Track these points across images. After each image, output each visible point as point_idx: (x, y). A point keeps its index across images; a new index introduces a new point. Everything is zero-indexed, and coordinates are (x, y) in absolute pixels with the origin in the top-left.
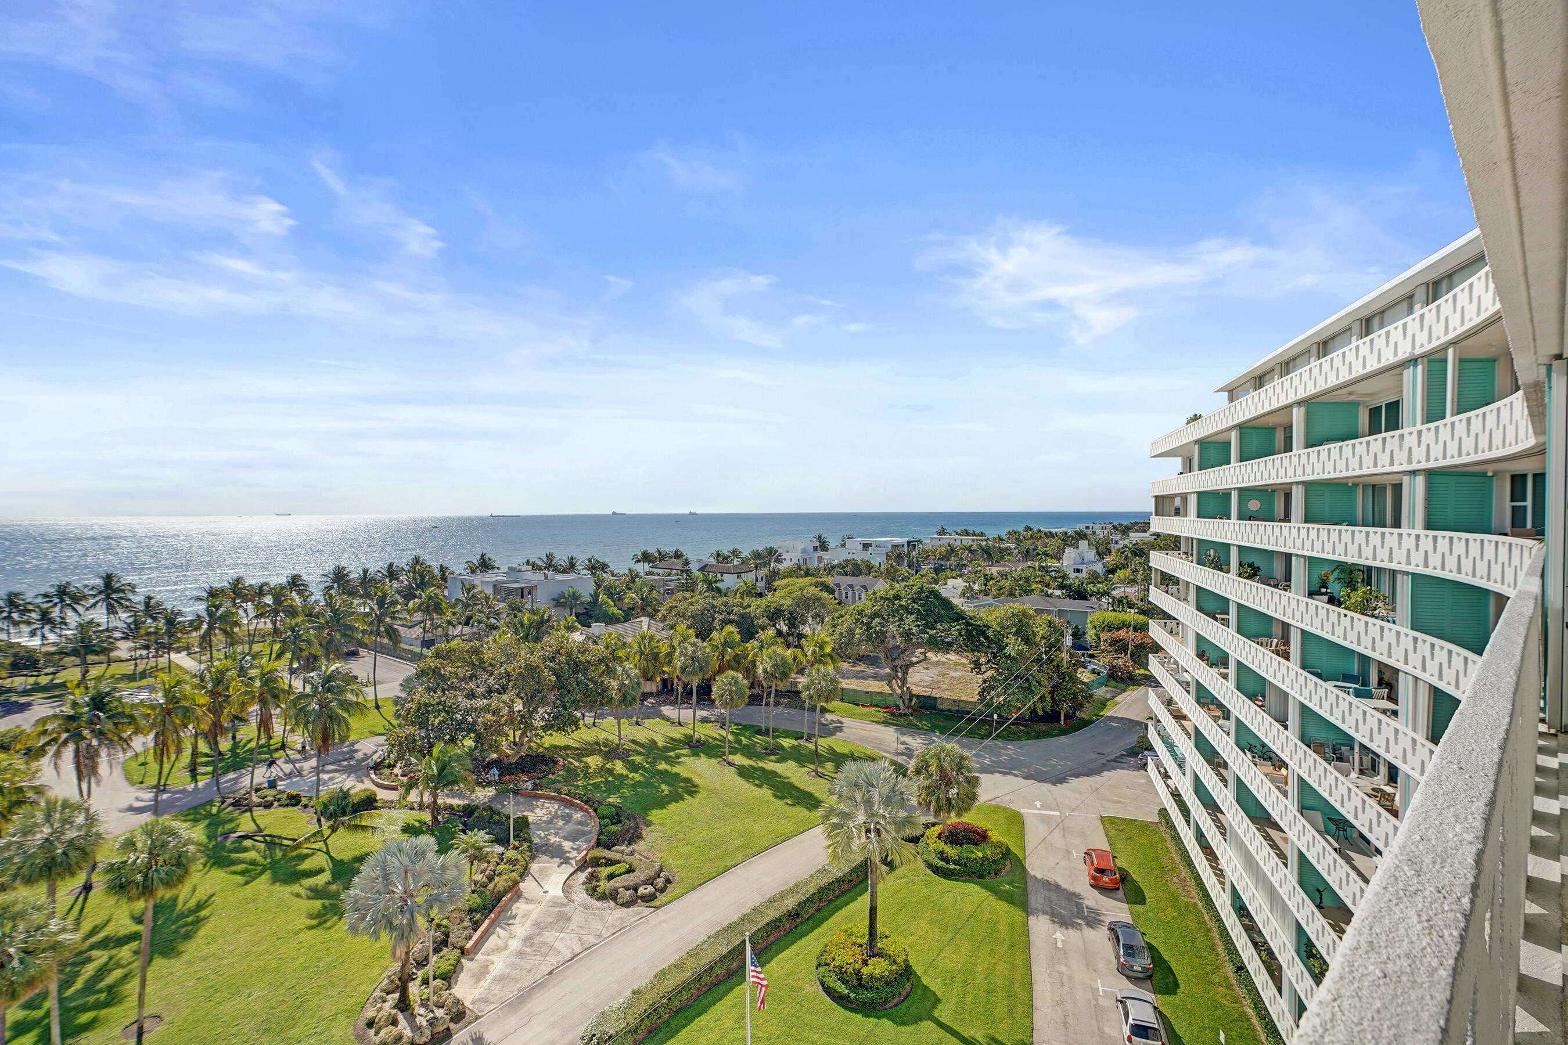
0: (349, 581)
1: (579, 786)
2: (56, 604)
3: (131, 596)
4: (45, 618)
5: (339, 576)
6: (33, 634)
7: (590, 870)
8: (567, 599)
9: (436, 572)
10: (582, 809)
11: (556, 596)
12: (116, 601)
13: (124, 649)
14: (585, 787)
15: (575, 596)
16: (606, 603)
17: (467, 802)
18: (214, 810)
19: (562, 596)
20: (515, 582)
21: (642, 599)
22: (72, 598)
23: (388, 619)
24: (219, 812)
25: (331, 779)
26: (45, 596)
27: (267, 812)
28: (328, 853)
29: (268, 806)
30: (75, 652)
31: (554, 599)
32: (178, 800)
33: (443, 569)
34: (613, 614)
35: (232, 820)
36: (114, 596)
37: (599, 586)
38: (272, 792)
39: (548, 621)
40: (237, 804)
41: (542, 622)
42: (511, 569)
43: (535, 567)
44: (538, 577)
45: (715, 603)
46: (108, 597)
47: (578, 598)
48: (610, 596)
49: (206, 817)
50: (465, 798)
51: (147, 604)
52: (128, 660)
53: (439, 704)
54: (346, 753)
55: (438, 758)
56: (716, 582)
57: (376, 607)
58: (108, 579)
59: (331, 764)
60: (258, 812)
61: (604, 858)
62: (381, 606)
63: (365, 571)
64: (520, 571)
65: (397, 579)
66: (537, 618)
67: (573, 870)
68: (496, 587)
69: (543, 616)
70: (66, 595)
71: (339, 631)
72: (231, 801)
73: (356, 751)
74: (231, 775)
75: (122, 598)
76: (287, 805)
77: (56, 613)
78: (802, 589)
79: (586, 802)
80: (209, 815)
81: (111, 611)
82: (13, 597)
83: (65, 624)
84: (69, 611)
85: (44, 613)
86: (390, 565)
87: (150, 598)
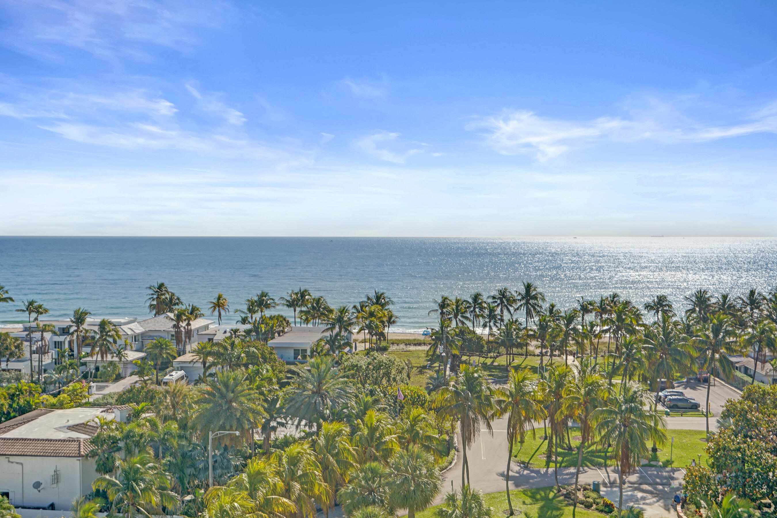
0: (709, 305)
2: (498, 305)
3: (540, 303)
4: (492, 316)
5: (702, 300)
6: (485, 326)
12: (532, 306)
13: (533, 346)
18: (551, 495)
22: (508, 300)
23: (723, 350)
24: (555, 497)
25: (643, 498)
26: (494, 298)
27: (585, 511)
29: (588, 506)
30: (503, 344)
32: (533, 478)
35: (558, 509)
36: (531, 301)
38: (594, 495)
40: (567, 496)
46: (527, 303)
49: (542, 499)
51: (551, 311)
52: (538, 356)
53: (738, 450)
54: (665, 478)
55: (728, 511)
57: (711, 335)
58: (528, 287)
59: (649, 484)
60: (580, 509)
62: (716, 335)
63: (725, 297)
65: (758, 308)
70: (504, 298)
71: (671, 355)
72: (564, 492)
73: (673, 479)
74: (572, 470)
75: (536, 304)
76: (601, 511)
77: (498, 311)
80: (546, 498)
81: (529, 314)
82: (476, 297)
83: (502, 320)
84: (505, 312)
85: (492, 310)
86: (752, 293)
87: (553, 306)
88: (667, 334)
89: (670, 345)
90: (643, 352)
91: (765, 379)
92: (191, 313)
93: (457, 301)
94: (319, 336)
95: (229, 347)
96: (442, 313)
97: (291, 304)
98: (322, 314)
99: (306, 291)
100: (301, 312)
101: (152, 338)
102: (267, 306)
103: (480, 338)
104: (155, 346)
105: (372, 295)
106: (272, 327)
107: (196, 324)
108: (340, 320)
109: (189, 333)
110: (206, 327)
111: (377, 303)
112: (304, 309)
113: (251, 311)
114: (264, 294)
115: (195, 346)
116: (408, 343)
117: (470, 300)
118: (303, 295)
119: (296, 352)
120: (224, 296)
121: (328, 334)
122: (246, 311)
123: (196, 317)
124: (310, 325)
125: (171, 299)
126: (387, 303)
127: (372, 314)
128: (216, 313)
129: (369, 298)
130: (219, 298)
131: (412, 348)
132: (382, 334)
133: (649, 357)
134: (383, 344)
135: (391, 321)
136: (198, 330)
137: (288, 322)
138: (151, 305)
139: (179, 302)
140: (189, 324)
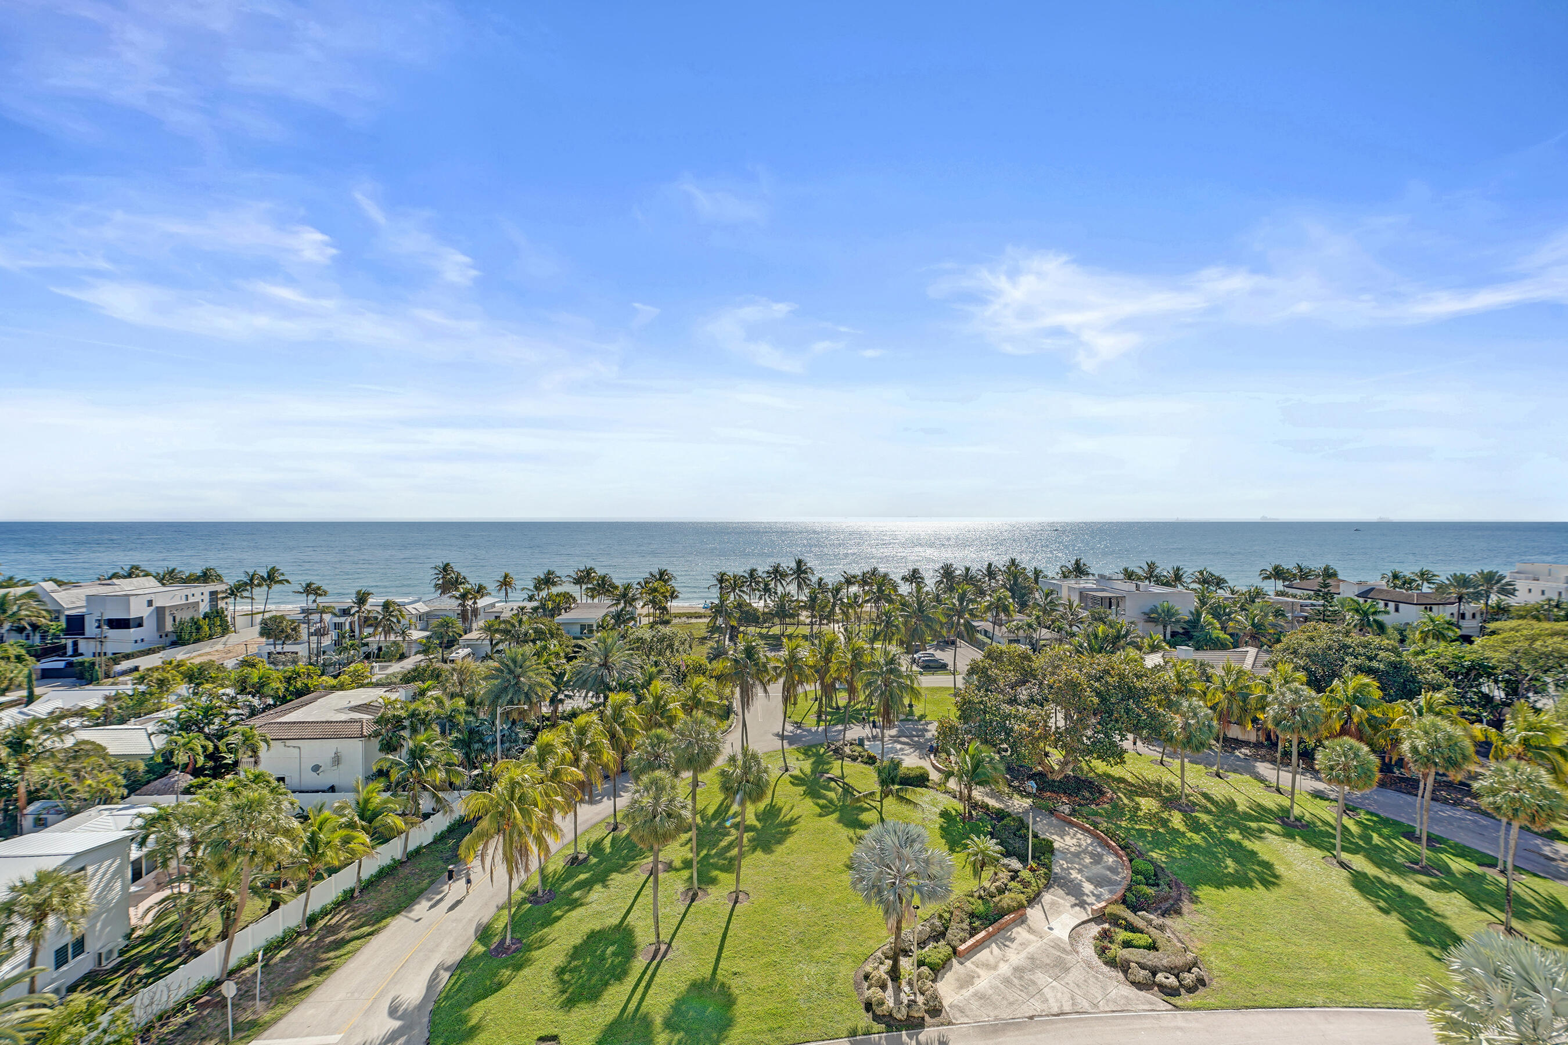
0: (955, 577)
1: (1121, 827)
2: (772, 579)
3: (810, 576)
4: (767, 589)
5: (947, 572)
6: (760, 598)
7: (1106, 926)
8: (1160, 615)
9: (1031, 575)
10: (1117, 854)
11: (1147, 610)
12: (803, 580)
13: (804, 616)
14: (1128, 830)
15: (1169, 613)
16: (1210, 624)
17: (1002, 806)
18: (822, 751)
19: (1154, 610)
20: (1103, 590)
21: (1253, 625)
22: (781, 575)
23: (967, 616)
24: (825, 753)
25: (902, 750)
26: (768, 572)
27: (851, 764)
28: (880, 813)
29: (854, 759)
30: (777, 614)
31: (1145, 613)
32: (805, 736)
33: (1037, 573)
34: (1217, 638)
35: (829, 763)
36: (801, 576)
37: (1203, 603)
38: (859, 749)
39: (1125, 636)
40: (836, 751)
41: (1118, 637)
42: (1102, 576)
43: (1129, 575)
44: (1130, 586)
45: (1348, 641)
46: (798, 577)
47: (1173, 615)
48: (1216, 616)
49: (814, 755)
50: (1002, 801)
51: (819, 584)
52: (808, 625)
53: (981, 702)
54: (920, 730)
55: (973, 756)
56: (1374, 613)
57: (957, 603)
58: (799, 563)
59: (906, 737)
60: (847, 762)
61: (1125, 919)
62: (961, 604)
63: (967, 569)
64: (1110, 579)
65: (994, 578)
66: (1112, 632)
67: (1086, 918)
68: (1083, 595)
69: (1119, 631)
70: (777, 573)
71: (923, 621)
72: (833, 747)
73: (927, 731)
74: (840, 727)
75: (806, 578)
76: (866, 763)
77: (772, 585)
78: (1533, 639)
79: (1123, 848)
80: (817, 754)
81: (799, 586)
82: (752, 572)
83: (776, 593)
84: (779, 584)
85: (766, 585)
86: (990, 565)
87: (821, 579)
88: (920, 603)
89: (922, 612)
90: (900, 619)
91: (1001, 640)
92: (478, 592)
93: (735, 577)
94: (605, 611)
95: (517, 624)
96: (721, 588)
97: (578, 581)
98: (608, 590)
99: (591, 569)
100: (587, 588)
101: (438, 616)
102: (554, 584)
103: (756, 610)
104: (442, 625)
105: (655, 572)
106: (559, 604)
107: (482, 603)
108: (624, 595)
109: (475, 612)
110: (493, 605)
111: (660, 579)
112: (590, 586)
113: (537, 588)
114: (549, 573)
115: (481, 624)
116: (690, 616)
117: (746, 575)
118: (588, 574)
119: (583, 627)
120: (511, 575)
121: (613, 609)
122: (531, 588)
123: (482, 596)
124: (596, 600)
125: (457, 579)
126: (669, 579)
127: (655, 590)
128: (503, 592)
129: (651, 574)
130: (506, 576)
131: (693, 621)
132: (665, 608)
133: (905, 624)
134: (667, 617)
135: (673, 596)
136: (484, 608)
137: (574, 599)
138: (436, 585)
139: (465, 581)
140: (475, 603)
